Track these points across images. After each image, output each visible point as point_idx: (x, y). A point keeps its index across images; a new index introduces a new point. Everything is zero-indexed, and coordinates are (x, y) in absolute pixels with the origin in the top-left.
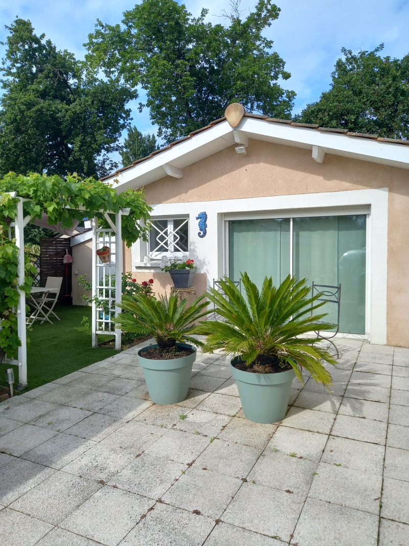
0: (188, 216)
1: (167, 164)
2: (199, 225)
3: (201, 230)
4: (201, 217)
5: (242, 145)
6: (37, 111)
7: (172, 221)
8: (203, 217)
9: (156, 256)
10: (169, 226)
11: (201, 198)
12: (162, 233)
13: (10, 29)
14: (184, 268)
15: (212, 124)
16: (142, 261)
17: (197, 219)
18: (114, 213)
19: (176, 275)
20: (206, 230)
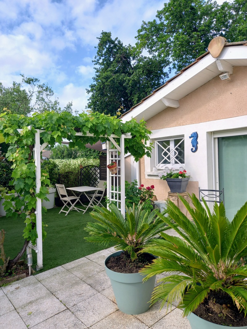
0: (183, 136)
1: (164, 97)
2: (192, 143)
3: (193, 146)
4: (193, 136)
5: (226, 72)
6: (111, 81)
7: (173, 140)
8: (195, 136)
9: (162, 167)
10: (171, 145)
11: (193, 121)
12: (165, 150)
13: (99, 39)
14: (178, 177)
15: (198, 59)
16: (152, 171)
17: (190, 137)
18: (118, 137)
19: (171, 183)
20: (197, 146)
